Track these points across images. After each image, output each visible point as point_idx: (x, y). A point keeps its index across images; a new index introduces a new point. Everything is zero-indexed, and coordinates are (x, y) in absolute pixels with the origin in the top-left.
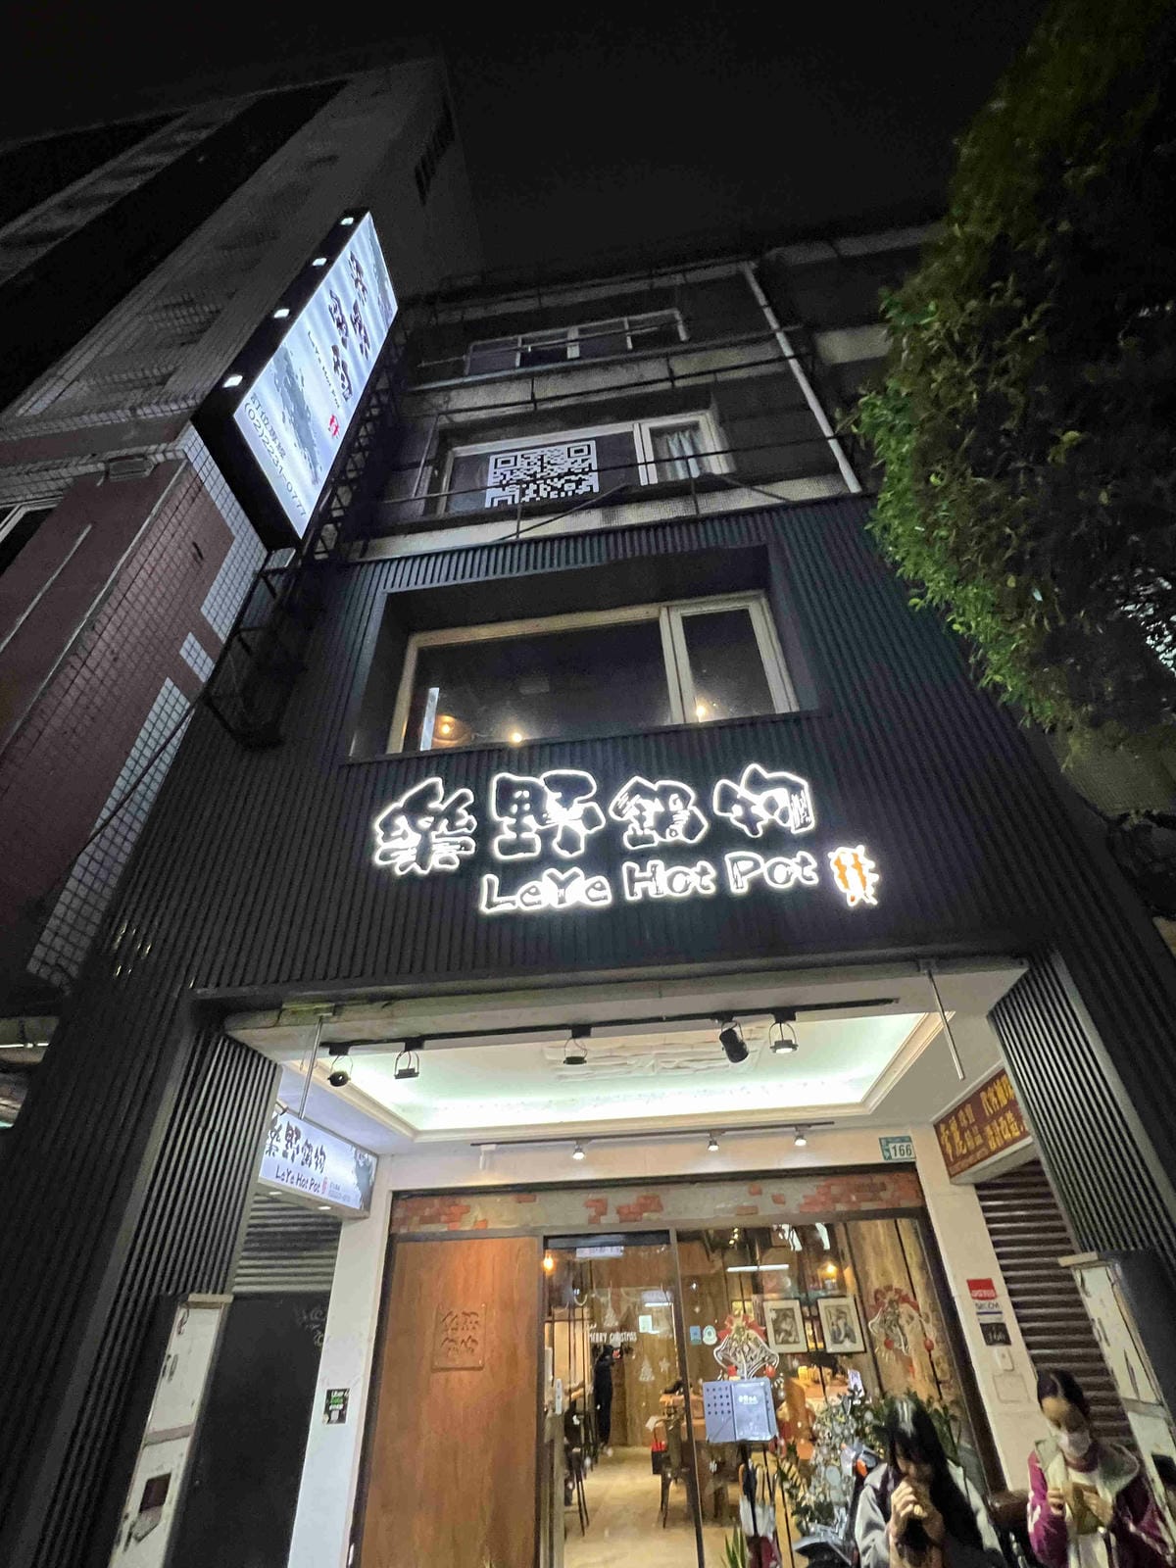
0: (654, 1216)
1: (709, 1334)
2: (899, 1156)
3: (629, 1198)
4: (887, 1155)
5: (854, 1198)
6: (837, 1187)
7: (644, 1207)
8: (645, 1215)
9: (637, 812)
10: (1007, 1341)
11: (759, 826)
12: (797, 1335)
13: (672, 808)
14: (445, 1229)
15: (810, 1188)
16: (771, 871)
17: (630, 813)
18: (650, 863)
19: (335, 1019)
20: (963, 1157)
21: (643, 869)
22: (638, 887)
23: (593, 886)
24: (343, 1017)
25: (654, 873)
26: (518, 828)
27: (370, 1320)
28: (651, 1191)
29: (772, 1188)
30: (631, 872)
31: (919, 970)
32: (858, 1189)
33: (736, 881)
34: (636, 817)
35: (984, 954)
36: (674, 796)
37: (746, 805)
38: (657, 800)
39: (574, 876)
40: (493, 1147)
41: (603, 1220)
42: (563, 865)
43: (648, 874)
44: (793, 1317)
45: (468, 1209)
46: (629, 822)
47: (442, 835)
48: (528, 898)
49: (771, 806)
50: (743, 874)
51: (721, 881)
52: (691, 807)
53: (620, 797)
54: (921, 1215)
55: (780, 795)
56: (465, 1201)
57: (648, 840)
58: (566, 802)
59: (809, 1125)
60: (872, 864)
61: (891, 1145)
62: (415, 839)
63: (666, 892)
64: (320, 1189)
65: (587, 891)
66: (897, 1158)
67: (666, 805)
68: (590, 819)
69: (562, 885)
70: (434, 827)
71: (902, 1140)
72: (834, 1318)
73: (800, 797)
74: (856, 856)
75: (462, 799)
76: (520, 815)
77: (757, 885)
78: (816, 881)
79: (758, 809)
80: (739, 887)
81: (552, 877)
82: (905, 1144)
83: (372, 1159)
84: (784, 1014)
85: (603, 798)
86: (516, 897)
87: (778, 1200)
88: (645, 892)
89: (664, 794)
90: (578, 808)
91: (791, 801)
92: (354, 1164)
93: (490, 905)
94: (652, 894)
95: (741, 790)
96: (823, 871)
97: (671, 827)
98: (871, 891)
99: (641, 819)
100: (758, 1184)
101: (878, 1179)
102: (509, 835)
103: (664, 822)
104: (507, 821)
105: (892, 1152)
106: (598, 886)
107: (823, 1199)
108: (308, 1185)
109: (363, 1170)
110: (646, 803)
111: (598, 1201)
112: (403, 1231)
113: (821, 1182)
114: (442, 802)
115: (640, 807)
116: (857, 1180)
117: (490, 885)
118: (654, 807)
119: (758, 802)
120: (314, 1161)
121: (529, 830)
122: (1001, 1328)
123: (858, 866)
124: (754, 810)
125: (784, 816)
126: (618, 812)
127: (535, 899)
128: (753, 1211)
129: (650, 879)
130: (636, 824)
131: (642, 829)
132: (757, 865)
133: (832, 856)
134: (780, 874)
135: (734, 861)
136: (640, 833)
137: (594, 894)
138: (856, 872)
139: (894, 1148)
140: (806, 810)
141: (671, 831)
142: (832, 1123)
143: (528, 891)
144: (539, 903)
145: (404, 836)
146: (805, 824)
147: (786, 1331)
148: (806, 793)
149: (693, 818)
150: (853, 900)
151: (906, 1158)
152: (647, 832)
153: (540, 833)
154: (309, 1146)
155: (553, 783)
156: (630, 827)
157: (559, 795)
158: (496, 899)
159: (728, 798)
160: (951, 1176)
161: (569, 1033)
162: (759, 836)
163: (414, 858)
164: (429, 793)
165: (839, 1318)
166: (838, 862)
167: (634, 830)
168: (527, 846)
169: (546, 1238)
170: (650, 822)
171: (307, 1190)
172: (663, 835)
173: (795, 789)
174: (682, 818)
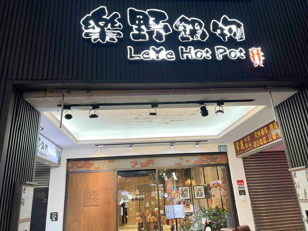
0: (151, 165)
1: (166, 195)
2: (223, 150)
3: (144, 160)
4: (220, 150)
5: (209, 161)
6: (204, 158)
7: (148, 163)
8: (149, 165)
9: (184, 28)
10: (245, 194)
11: (226, 37)
12: (188, 195)
13: (196, 28)
14: (86, 170)
15: (197, 158)
16: (230, 53)
17: (181, 29)
18: (189, 47)
19: (68, 96)
20: (243, 150)
21: (186, 49)
22: (185, 55)
23: (168, 54)
24: (71, 95)
25: (190, 51)
26: (139, 29)
27: (63, 194)
28: (150, 159)
29: (186, 158)
30: (182, 49)
31: (267, 90)
32: (210, 159)
33: (218, 56)
34: (183, 30)
35: (285, 86)
36: (197, 24)
37: (222, 30)
38: (190, 25)
39: (162, 49)
40: (103, 146)
41: (136, 167)
42: (158, 45)
43: (188, 51)
44: (187, 191)
45: (92, 164)
46: (181, 32)
47: (109, 29)
48: (145, 56)
49: (230, 31)
50: (221, 53)
51: (213, 55)
52: (202, 28)
53: (177, 22)
54: (227, 165)
55: (234, 27)
56: (91, 162)
57: (188, 39)
58: (157, 22)
59: (200, 141)
60: (263, 54)
61: (221, 147)
62: (98, 30)
63: (195, 57)
64: (47, 157)
65: (167, 55)
66: (223, 151)
67: (194, 26)
68: (166, 29)
69: (158, 52)
70: (106, 25)
71: (225, 146)
72: (198, 191)
73: (240, 29)
74: (258, 51)
75: (116, 16)
76: (139, 25)
77: (225, 57)
78: (245, 58)
79: (226, 32)
80: (220, 57)
81: (153, 49)
82: (225, 147)
83: (60, 150)
84: (220, 103)
85: (171, 22)
86: (141, 55)
87: (188, 161)
88: (187, 57)
89: (193, 23)
90: (161, 24)
91: (237, 30)
92: (56, 150)
93: (131, 57)
94: (190, 57)
95: (220, 25)
96: (247, 54)
97: (196, 35)
98: (262, 62)
99: (185, 31)
100: (182, 157)
101: (215, 156)
102: (136, 32)
103: (193, 33)
104: (135, 27)
105: (221, 149)
106: (170, 53)
107: (200, 161)
108: (44, 155)
109: (58, 153)
110: (187, 25)
111: (134, 161)
112: (71, 170)
113: (200, 157)
114: (108, 16)
115: (184, 26)
116: (210, 156)
117: (130, 49)
118: (189, 27)
119: (226, 29)
120: (45, 148)
121: (143, 31)
122: (244, 191)
123: (258, 54)
124: (225, 32)
125: (235, 35)
126: (177, 27)
127: (148, 56)
128: (181, 164)
129: (188, 53)
130: (183, 33)
131: (186, 35)
132: (225, 51)
133: (250, 50)
134: (233, 54)
135: (218, 49)
136: (184, 36)
137: (169, 56)
138: (257, 56)
139: (222, 148)
140: (242, 34)
141: (196, 36)
142: (207, 141)
143: (145, 53)
144: (149, 58)
145: (93, 28)
146: (242, 38)
147: (185, 194)
148: (242, 28)
149: (203, 33)
150: (256, 64)
151: (225, 151)
152: (187, 36)
153: (147, 32)
154: (43, 143)
155: (151, 13)
156: (181, 33)
157: (154, 19)
158: (133, 55)
159: (216, 27)
160: (237, 155)
161: (151, 106)
162: (226, 41)
163: (98, 37)
164: (102, 12)
165: (199, 191)
166: (252, 52)
167: (183, 35)
168: (144, 37)
169: (118, 172)
170: (188, 32)
171: (43, 157)
172: (193, 37)
173: (239, 26)
174: (200, 32)
